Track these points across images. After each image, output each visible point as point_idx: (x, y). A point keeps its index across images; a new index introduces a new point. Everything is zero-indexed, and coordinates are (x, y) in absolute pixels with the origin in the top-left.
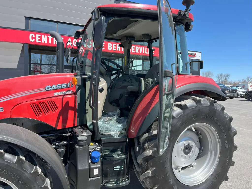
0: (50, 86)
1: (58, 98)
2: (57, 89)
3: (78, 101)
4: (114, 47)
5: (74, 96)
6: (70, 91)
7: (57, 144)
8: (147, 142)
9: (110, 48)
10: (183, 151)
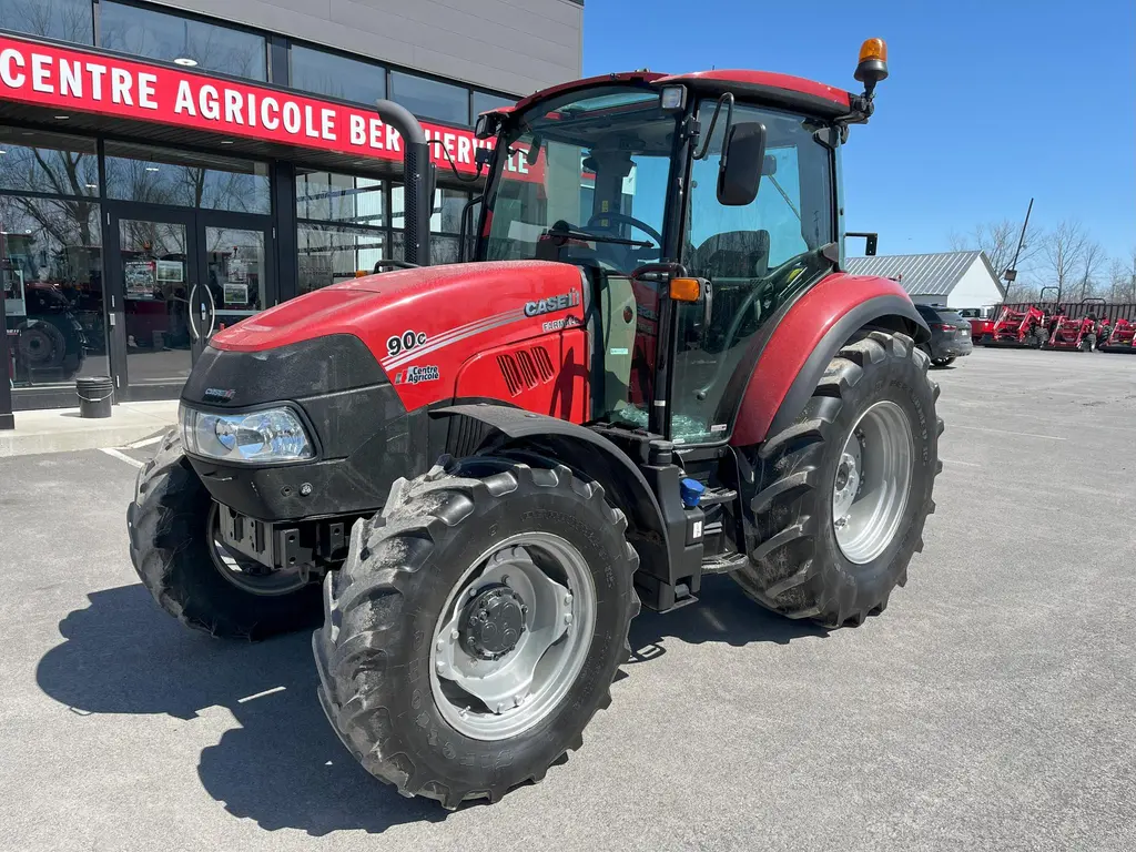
0: (534, 304)
1: (552, 337)
2: (549, 312)
3: (592, 349)
4: (375, 133)
5: (581, 332)
6: (573, 318)
8: (785, 455)
9: (358, 135)
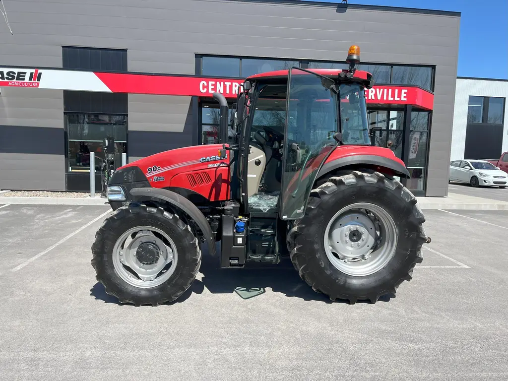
0: (204, 158)
1: (212, 169)
2: (211, 161)
3: (232, 174)
5: (227, 168)
6: (224, 163)
7: (211, 217)
10: (348, 237)
